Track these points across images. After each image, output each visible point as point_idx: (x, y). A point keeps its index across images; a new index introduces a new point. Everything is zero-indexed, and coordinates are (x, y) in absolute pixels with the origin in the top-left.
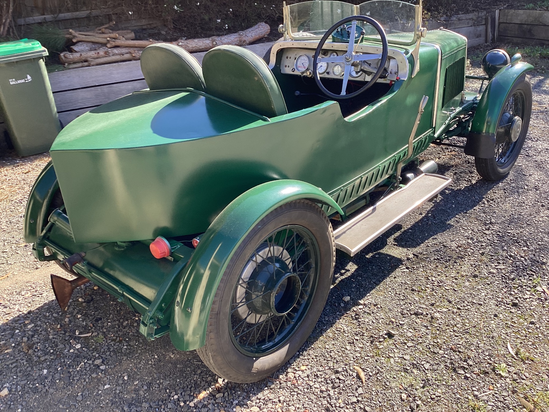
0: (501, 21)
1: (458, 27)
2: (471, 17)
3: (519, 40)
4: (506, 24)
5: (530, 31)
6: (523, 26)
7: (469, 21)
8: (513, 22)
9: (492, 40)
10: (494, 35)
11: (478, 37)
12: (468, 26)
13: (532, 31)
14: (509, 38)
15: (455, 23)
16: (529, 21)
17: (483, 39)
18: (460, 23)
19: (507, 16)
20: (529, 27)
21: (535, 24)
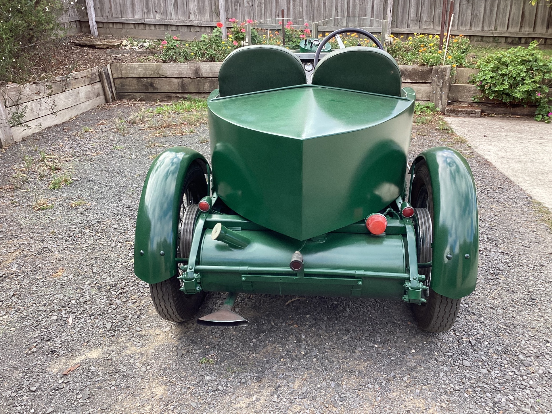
0: (115, 76)
1: (76, 86)
2: (85, 75)
3: (143, 95)
4: (122, 79)
5: (151, 85)
6: (143, 80)
7: (84, 78)
8: (130, 76)
9: (112, 98)
10: (112, 92)
11: (97, 97)
12: (85, 85)
13: (154, 85)
14: (129, 93)
15: (72, 82)
16: (148, 74)
17: (102, 97)
18: (77, 82)
19: (121, 71)
20: (149, 80)
21: (155, 76)
